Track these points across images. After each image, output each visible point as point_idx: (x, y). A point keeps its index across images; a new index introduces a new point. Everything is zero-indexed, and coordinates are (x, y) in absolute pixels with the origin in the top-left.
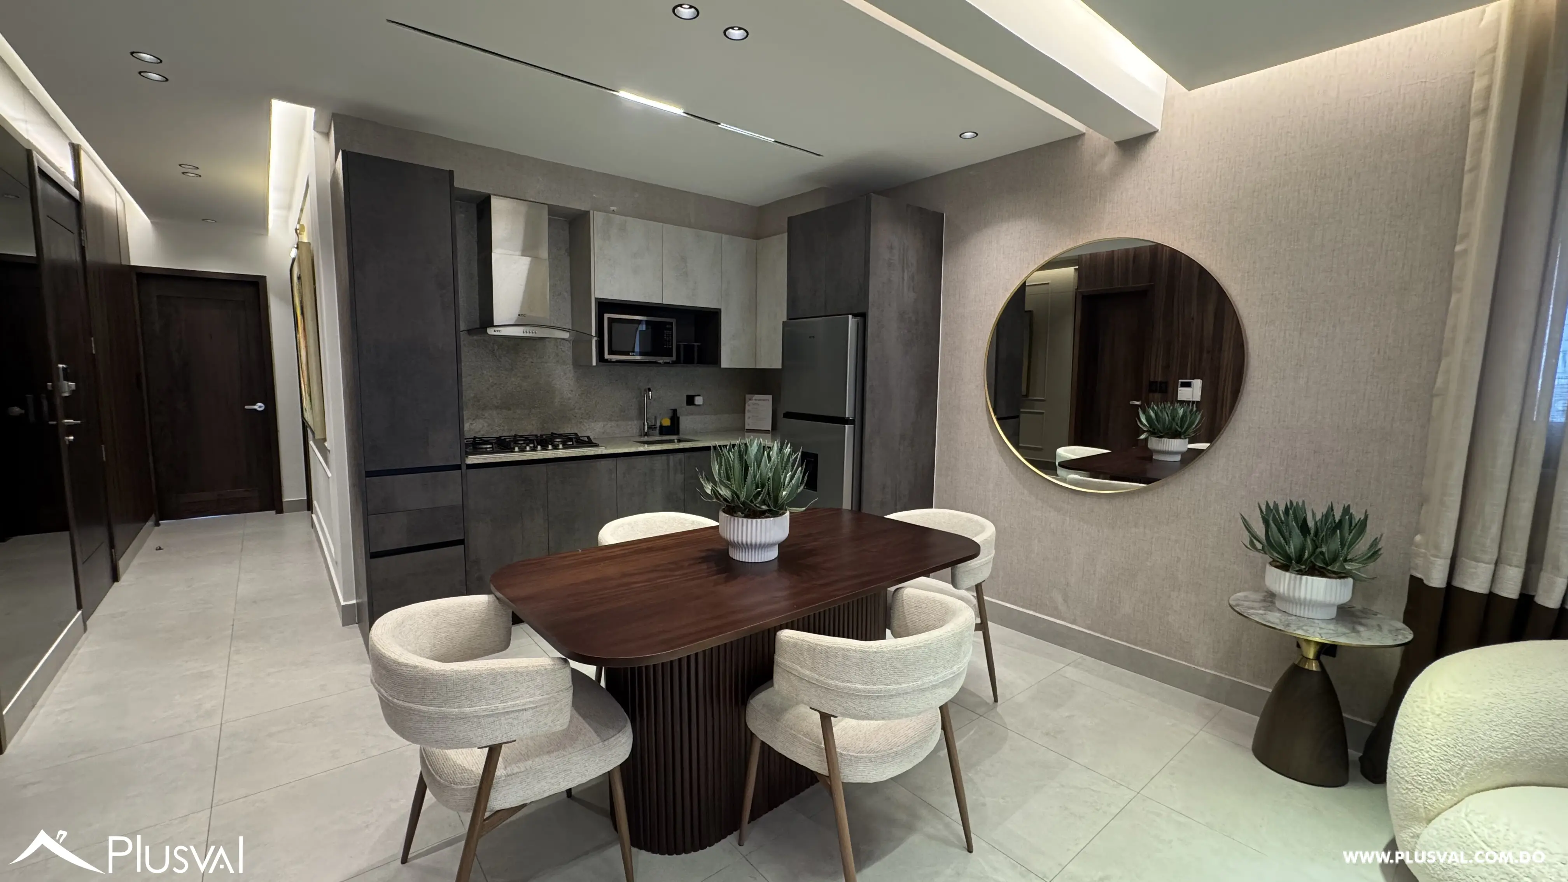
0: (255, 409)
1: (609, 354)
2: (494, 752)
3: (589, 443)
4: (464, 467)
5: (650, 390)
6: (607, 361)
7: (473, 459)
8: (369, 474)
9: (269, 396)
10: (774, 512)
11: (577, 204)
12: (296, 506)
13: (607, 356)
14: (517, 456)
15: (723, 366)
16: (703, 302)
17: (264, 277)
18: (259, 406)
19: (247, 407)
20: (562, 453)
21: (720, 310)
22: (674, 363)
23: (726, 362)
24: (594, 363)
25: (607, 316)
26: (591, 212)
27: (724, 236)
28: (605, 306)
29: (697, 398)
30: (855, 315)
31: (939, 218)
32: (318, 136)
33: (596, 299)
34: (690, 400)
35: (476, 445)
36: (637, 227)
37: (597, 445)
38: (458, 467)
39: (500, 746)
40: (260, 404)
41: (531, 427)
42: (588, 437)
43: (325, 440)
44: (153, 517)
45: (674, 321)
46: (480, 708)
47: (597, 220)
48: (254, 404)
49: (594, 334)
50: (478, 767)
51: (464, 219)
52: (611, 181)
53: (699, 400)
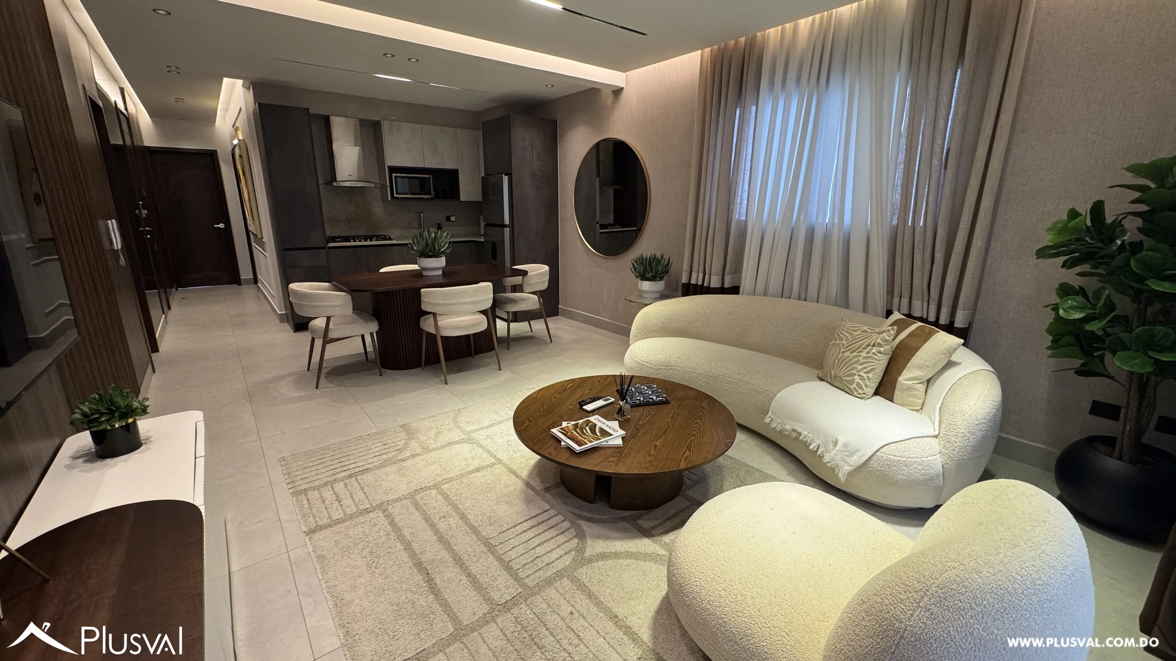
0: (219, 227)
1: (397, 194)
2: (329, 318)
3: (390, 239)
4: (327, 248)
5: (422, 213)
6: (396, 198)
7: (331, 245)
8: (285, 250)
9: (226, 220)
10: (436, 255)
11: (374, 118)
12: (248, 282)
13: (395, 196)
14: (352, 243)
15: (462, 199)
16: (448, 165)
17: (216, 151)
18: (221, 226)
19: (215, 226)
20: (374, 243)
21: (458, 170)
22: (432, 198)
23: (463, 198)
24: (389, 199)
25: (394, 175)
26: (382, 121)
27: (458, 129)
28: (393, 170)
29: (452, 218)
30: (506, 175)
31: (555, 122)
32: (245, 89)
33: (388, 166)
34: (448, 219)
35: (334, 239)
36: (407, 127)
37: (393, 240)
38: (324, 248)
39: (330, 317)
40: (221, 224)
41: (362, 232)
42: (389, 236)
43: (262, 238)
44: (174, 286)
45: (431, 176)
46: (322, 304)
47: (386, 126)
48: (219, 224)
49: (388, 185)
50: (323, 325)
51: (316, 128)
52: (390, 104)
53: (453, 219)
